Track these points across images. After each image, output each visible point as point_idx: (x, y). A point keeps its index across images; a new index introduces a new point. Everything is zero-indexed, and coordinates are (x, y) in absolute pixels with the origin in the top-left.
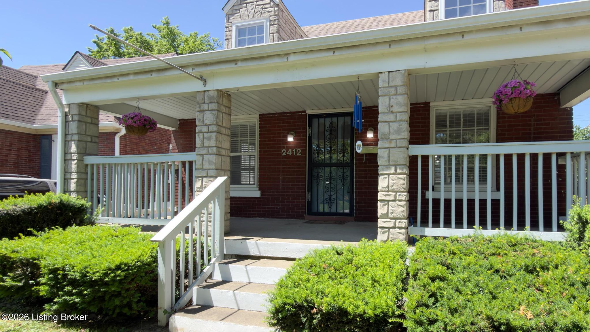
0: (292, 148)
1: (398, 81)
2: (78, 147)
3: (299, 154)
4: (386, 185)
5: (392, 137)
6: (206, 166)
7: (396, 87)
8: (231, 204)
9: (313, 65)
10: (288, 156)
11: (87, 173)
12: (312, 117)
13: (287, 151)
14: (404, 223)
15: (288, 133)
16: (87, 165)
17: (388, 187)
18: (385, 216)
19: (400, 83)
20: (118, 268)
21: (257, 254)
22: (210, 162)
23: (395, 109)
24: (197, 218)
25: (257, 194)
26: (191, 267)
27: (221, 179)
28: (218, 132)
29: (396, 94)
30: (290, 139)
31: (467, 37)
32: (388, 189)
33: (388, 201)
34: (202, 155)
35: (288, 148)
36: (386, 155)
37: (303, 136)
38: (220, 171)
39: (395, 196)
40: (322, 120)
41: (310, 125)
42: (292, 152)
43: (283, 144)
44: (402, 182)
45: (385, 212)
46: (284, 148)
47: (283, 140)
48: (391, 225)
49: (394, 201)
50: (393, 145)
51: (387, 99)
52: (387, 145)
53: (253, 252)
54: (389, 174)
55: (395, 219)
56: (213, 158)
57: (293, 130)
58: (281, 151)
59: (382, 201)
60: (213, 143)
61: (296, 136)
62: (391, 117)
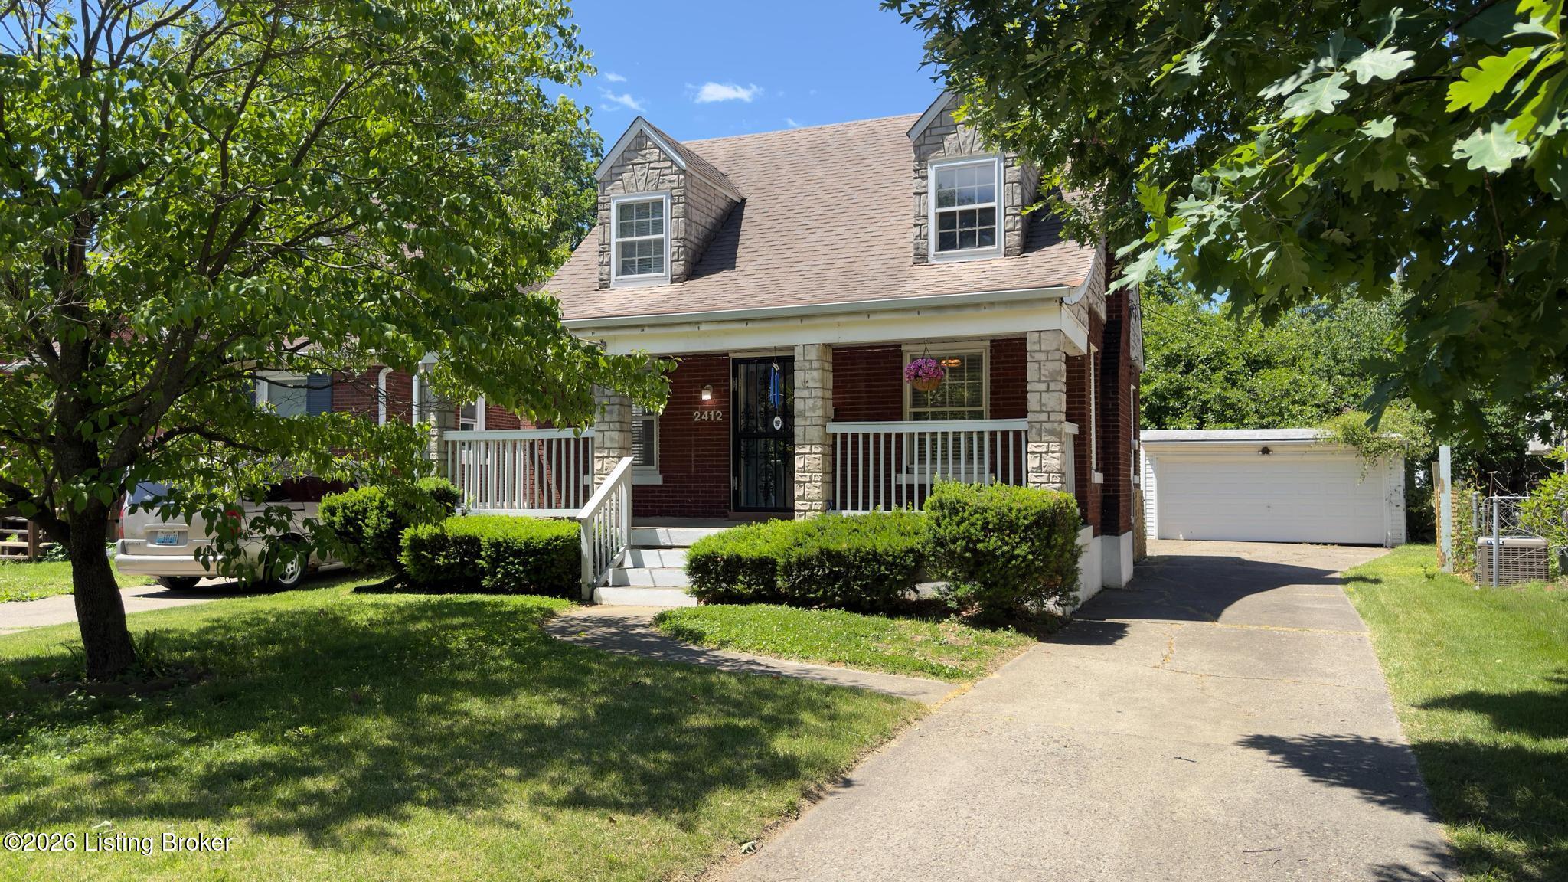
0: (709, 409)
1: (813, 355)
2: (438, 418)
3: (719, 419)
4: (802, 465)
5: (808, 414)
6: (608, 444)
7: (811, 361)
8: (633, 491)
9: (727, 333)
10: (702, 423)
11: (447, 453)
12: (737, 362)
13: (702, 414)
14: (819, 506)
15: (703, 387)
16: (447, 442)
17: (804, 467)
18: (802, 498)
19: (814, 358)
20: (557, 539)
21: (669, 543)
22: (612, 440)
23: (810, 385)
24: (608, 502)
25: (658, 480)
26: (603, 551)
27: (627, 461)
28: (621, 405)
29: (811, 369)
30: (706, 396)
31: (873, 317)
32: (804, 470)
33: (805, 482)
34: (603, 431)
35: (702, 410)
36: (802, 434)
37: (725, 391)
38: (624, 450)
39: (811, 477)
40: (752, 367)
41: (736, 375)
42: (709, 416)
43: (696, 403)
44: (817, 462)
45: (801, 494)
46: (697, 409)
47: (696, 397)
48: (807, 507)
49: (810, 482)
50: (808, 423)
51: (802, 373)
52: (803, 423)
53: (664, 541)
54: (805, 454)
55: (812, 501)
56: (615, 435)
57: (708, 382)
58: (692, 414)
59: (799, 482)
60: (615, 417)
61: (715, 391)
62: (806, 394)
